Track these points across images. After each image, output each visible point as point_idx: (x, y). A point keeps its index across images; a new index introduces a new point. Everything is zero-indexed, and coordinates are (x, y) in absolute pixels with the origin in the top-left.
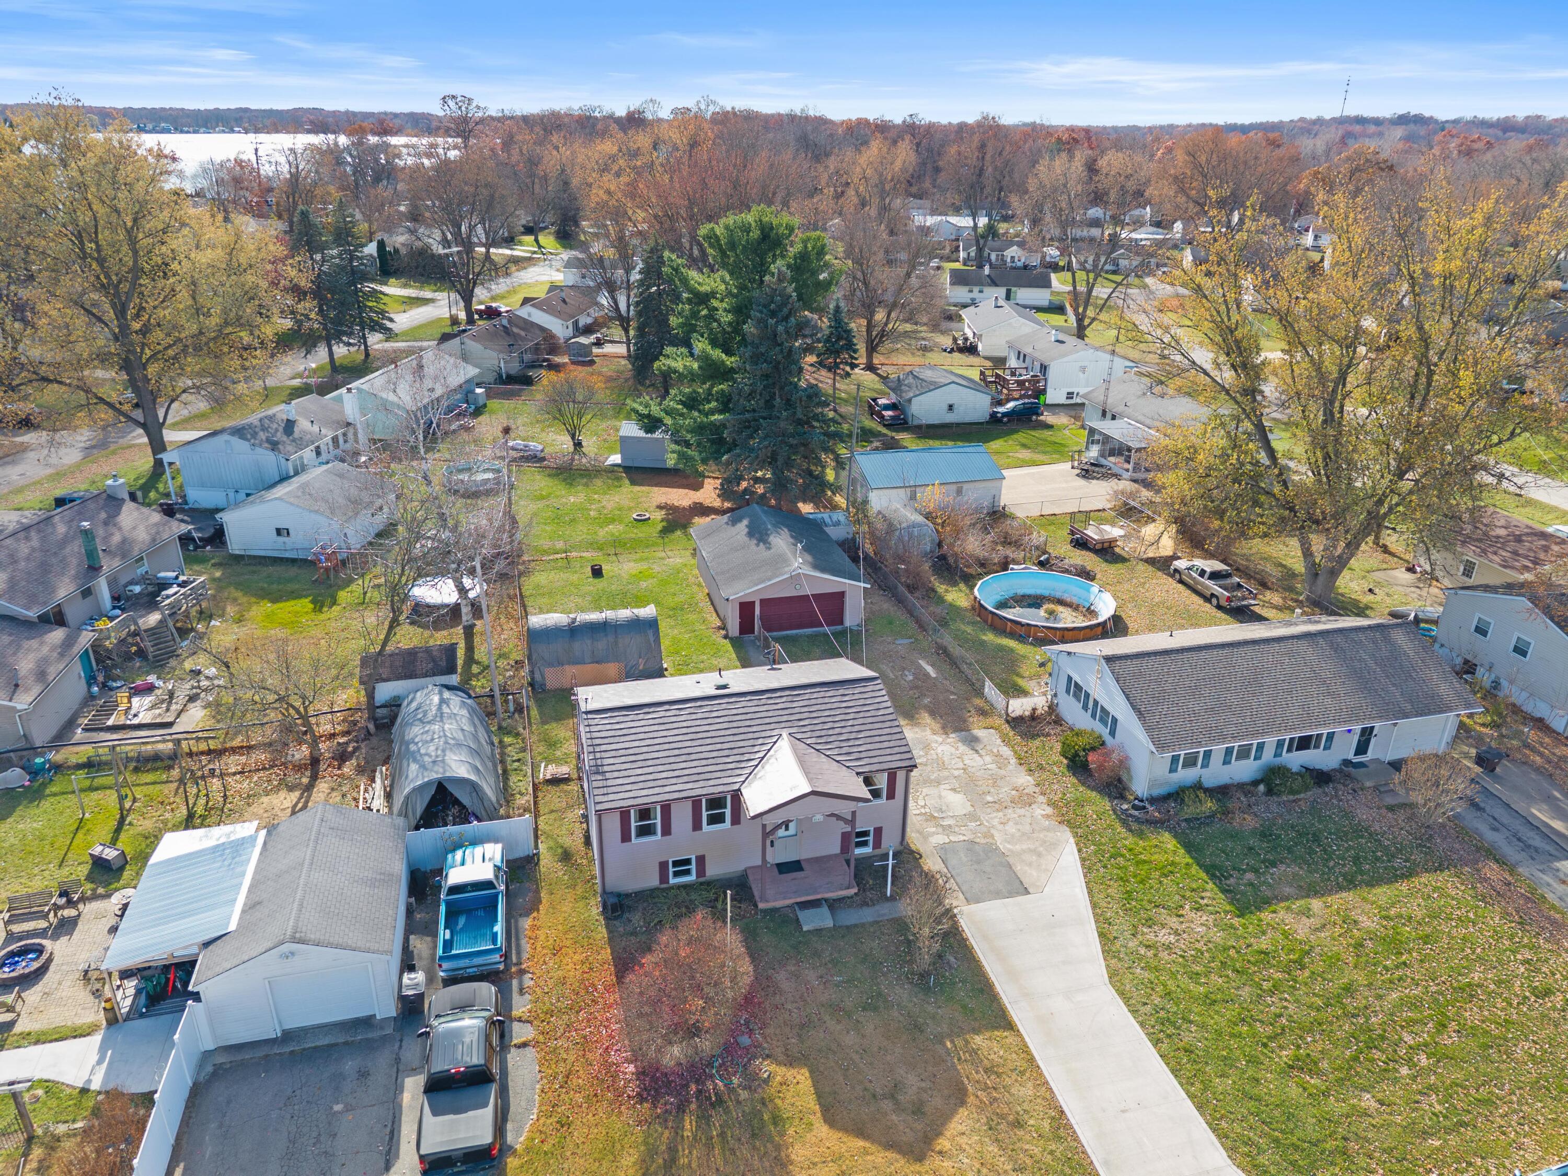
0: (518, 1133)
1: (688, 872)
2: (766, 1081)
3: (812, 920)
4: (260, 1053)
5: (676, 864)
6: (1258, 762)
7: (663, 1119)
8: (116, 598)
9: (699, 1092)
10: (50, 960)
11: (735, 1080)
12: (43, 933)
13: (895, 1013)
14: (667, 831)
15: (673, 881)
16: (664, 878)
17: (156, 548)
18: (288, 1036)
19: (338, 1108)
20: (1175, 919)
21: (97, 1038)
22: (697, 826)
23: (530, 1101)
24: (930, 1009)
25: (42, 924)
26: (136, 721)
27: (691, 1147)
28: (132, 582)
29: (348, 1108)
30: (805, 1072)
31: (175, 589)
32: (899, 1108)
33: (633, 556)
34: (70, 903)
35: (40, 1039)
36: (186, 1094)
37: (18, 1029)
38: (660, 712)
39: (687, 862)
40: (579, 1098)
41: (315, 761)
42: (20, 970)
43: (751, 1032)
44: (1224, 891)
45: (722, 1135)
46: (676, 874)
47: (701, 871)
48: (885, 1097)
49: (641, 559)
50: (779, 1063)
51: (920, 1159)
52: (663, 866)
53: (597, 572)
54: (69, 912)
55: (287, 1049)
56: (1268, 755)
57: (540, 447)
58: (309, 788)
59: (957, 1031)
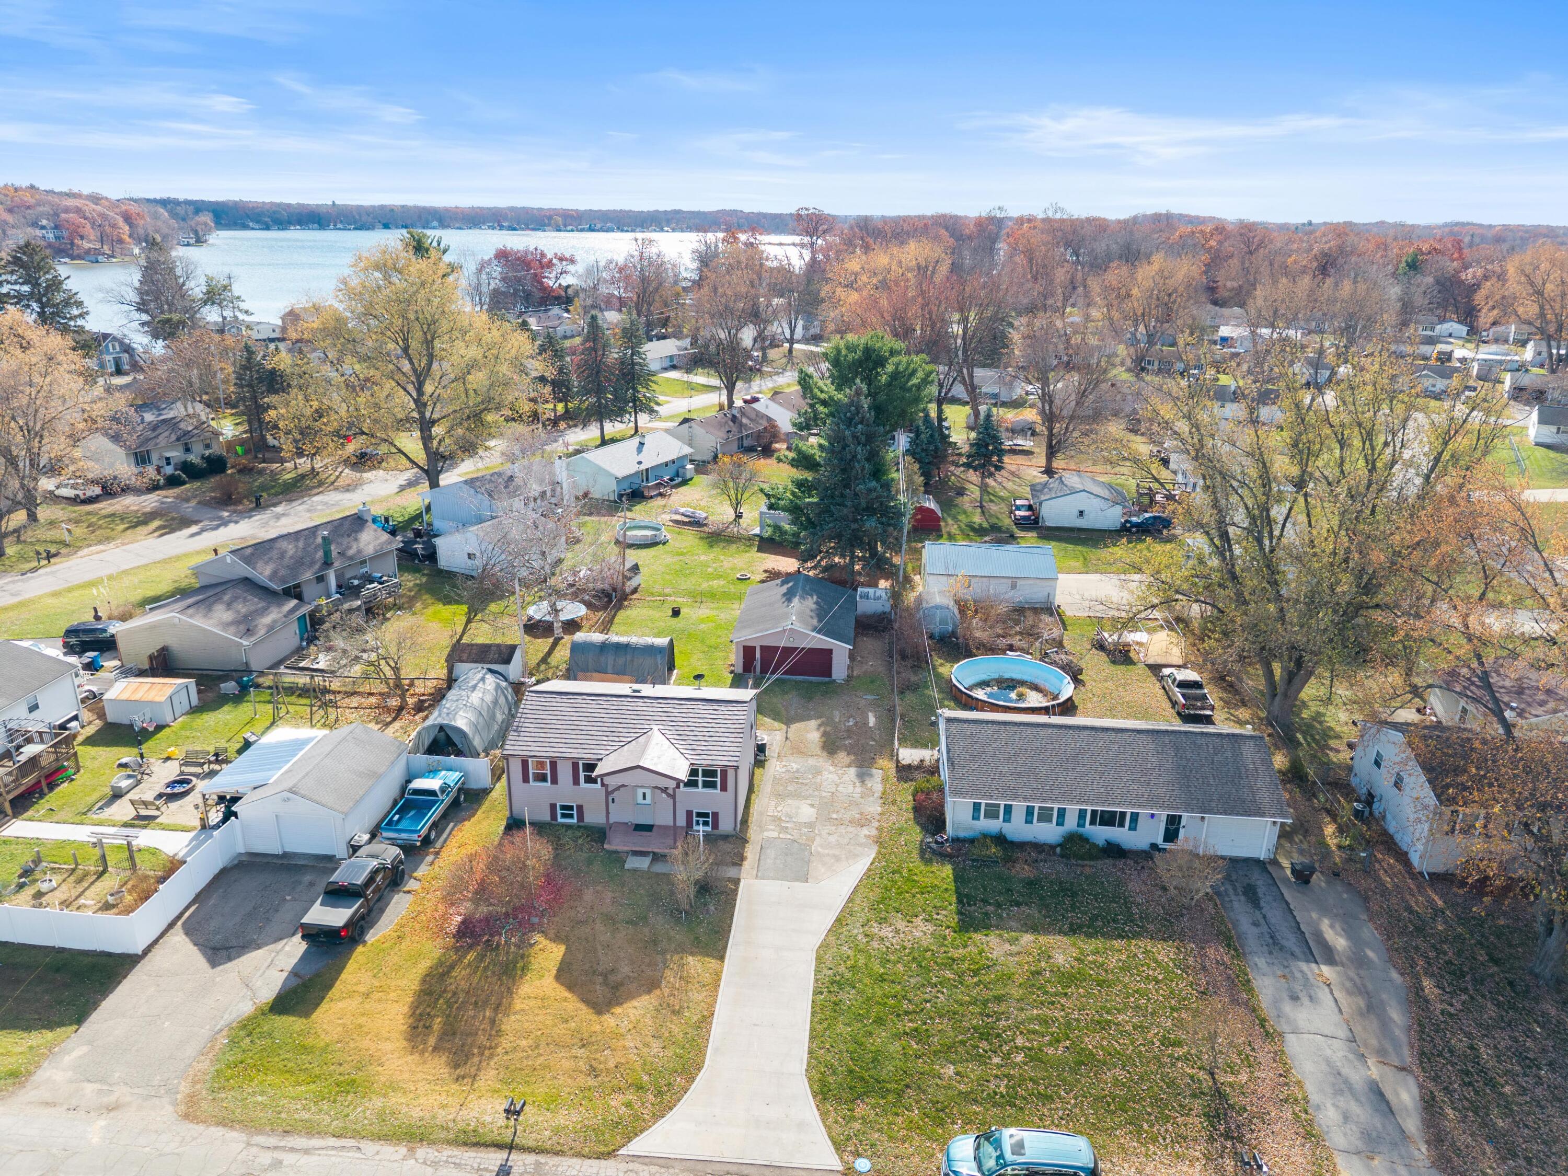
0: (374, 936)
1: (571, 816)
2: (532, 945)
3: (633, 863)
4: (266, 860)
5: (564, 807)
6: (1060, 828)
7: (457, 950)
8: (339, 586)
9: (488, 941)
10: (192, 789)
11: (513, 940)
12: (197, 776)
13: (646, 931)
14: (554, 781)
15: (560, 820)
16: (554, 816)
17: (379, 556)
18: (286, 855)
19: (288, 898)
20: (905, 923)
21: (192, 835)
22: (576, 782)
23: (391, 922)
24: (672, 933)
25: (198, 770)
26: (316, 666)
27: (464, 968)
28: (355, 578)
29: (294, 899)
30: (563, 948)
31: (376, 584)
32: (605, 983)
33: (713, 605)
34: (217, 761)
35: (165, 828)
36: (217, 871)
37: (158, 820)
38: (579, 699)
39: (571, 808)
40: (417, 927)
41: (400, 709)
42: (176, 790)
43: (543, 916)
44: (960, 913)
45: (486, 968)
46: (564, 816)
47: (581, 817)
48: (601, 974)
49: (717, 608)
50: (546, 937)
51: (599, 1013)
52: (553, 807)
53: (676, 613)
54: (217, 767)
55: (280, 862)
56: (1071, 823)
57: (704, 515)
58: (387, 724)
59: (682, 950)
